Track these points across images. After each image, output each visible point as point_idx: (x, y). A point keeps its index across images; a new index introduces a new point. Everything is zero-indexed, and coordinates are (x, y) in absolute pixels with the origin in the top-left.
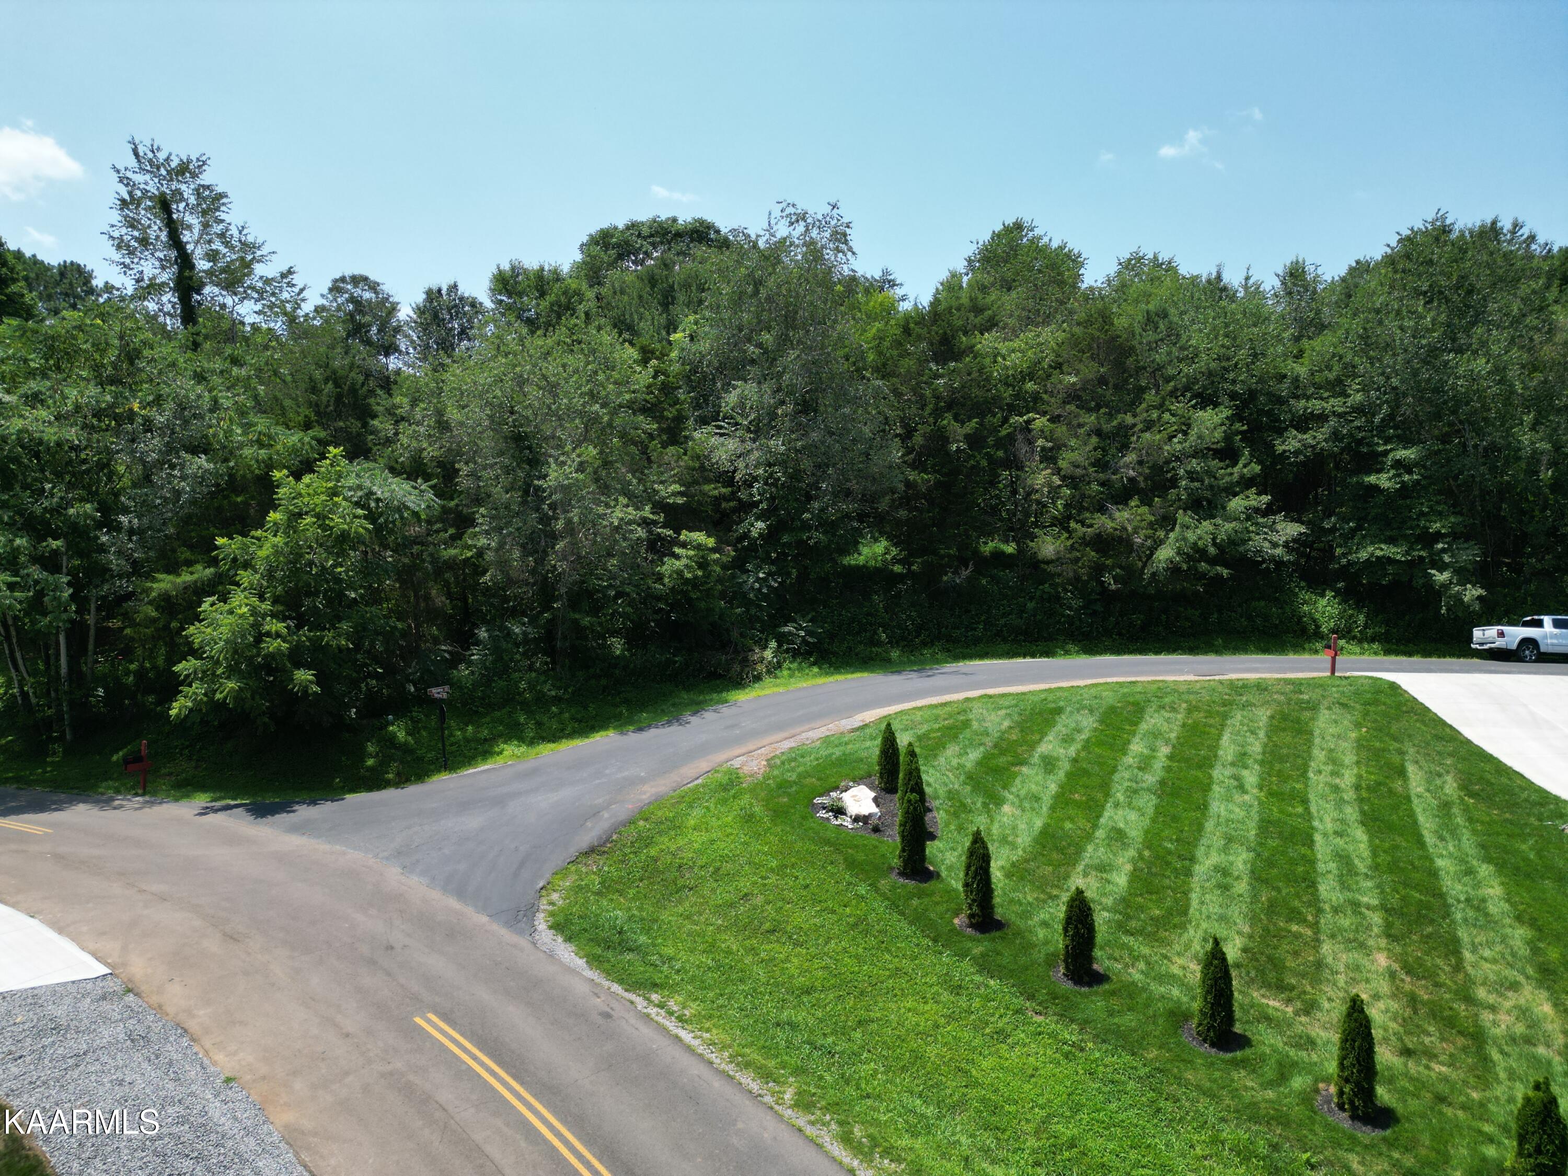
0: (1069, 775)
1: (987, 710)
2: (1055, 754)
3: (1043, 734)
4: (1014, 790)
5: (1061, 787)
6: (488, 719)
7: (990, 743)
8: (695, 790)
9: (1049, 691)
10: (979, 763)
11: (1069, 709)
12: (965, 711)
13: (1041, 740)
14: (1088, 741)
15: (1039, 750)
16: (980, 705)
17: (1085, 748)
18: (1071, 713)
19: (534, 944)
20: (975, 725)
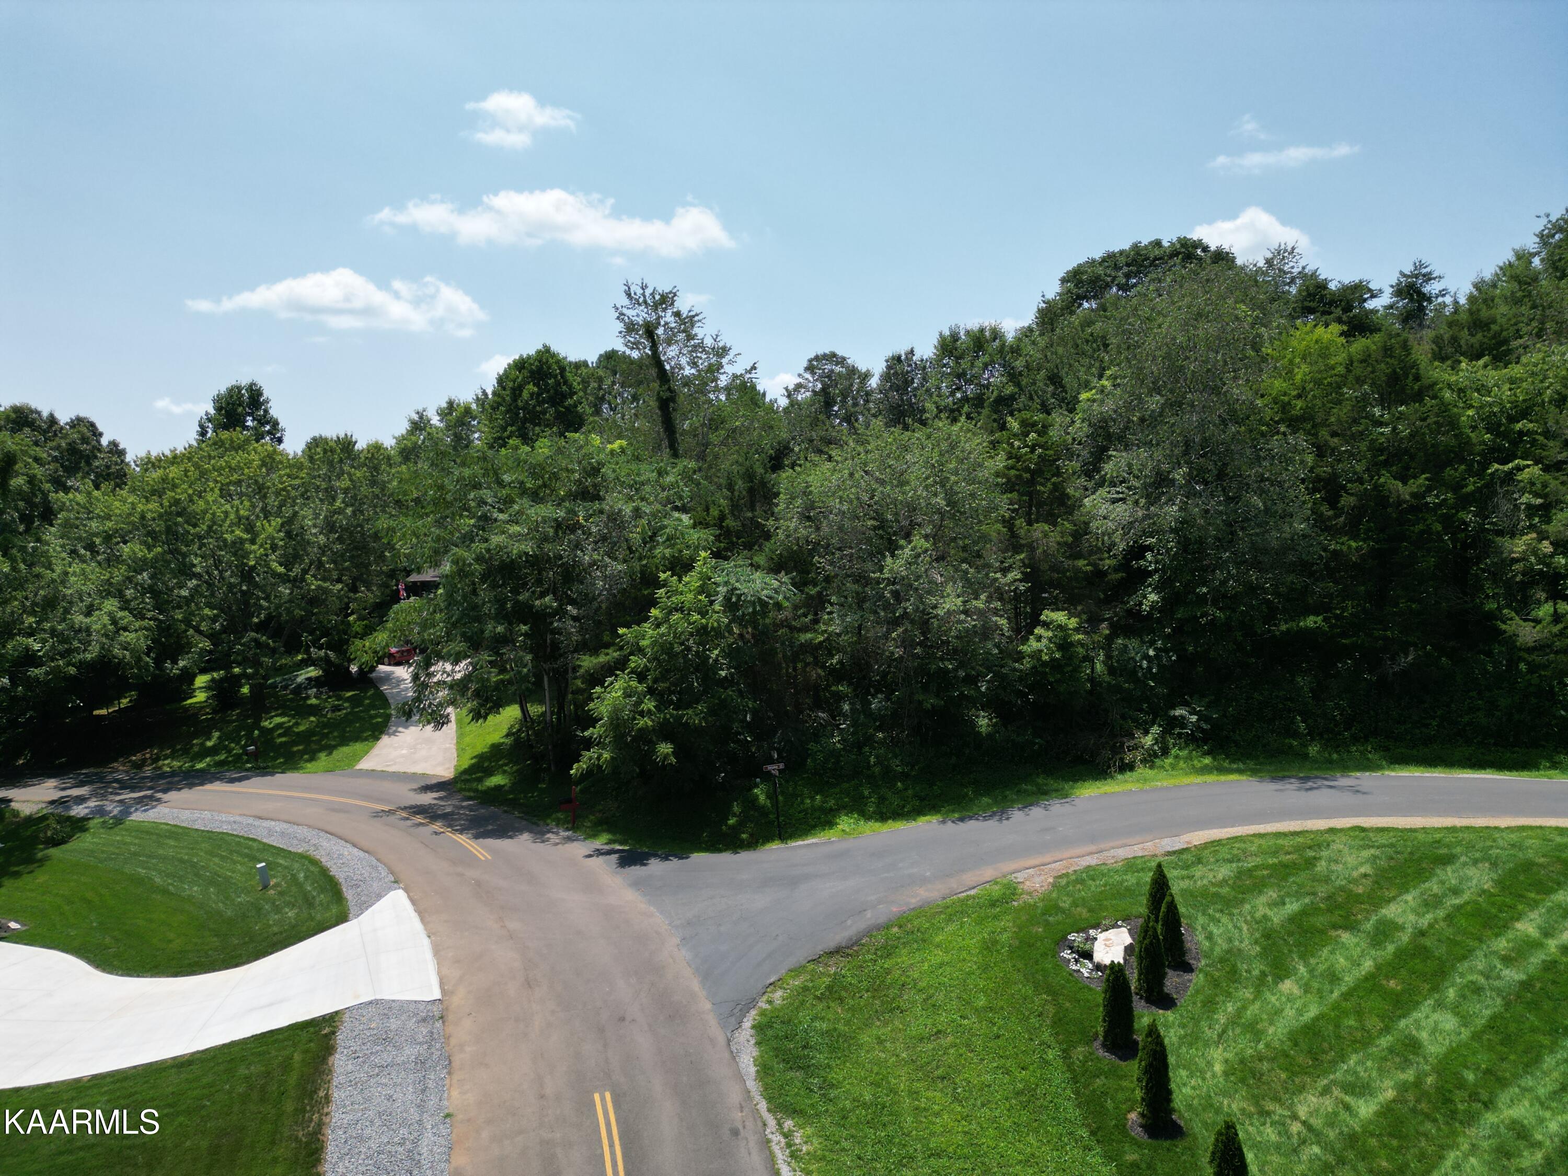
0: (1400, 954)
1: (1351, 847)
2: (1400, 921)
3: (1404, 889)
4: (1313, 961)
5: (1378, 967)
6: (837, 790)
7: (1322, 891)
8: (963, 902)
9: (1453, 830)
10: (1292, 919)
11: (1463, 859)
12: (1319, 846)
13: (1394, 898)
14: (1459, 908)
15: (1384, 911)
16: (1344, 839)
17: (1449, 918)
18: (1465, 864)
19: (729, 1041)
20: (1321, 867)
